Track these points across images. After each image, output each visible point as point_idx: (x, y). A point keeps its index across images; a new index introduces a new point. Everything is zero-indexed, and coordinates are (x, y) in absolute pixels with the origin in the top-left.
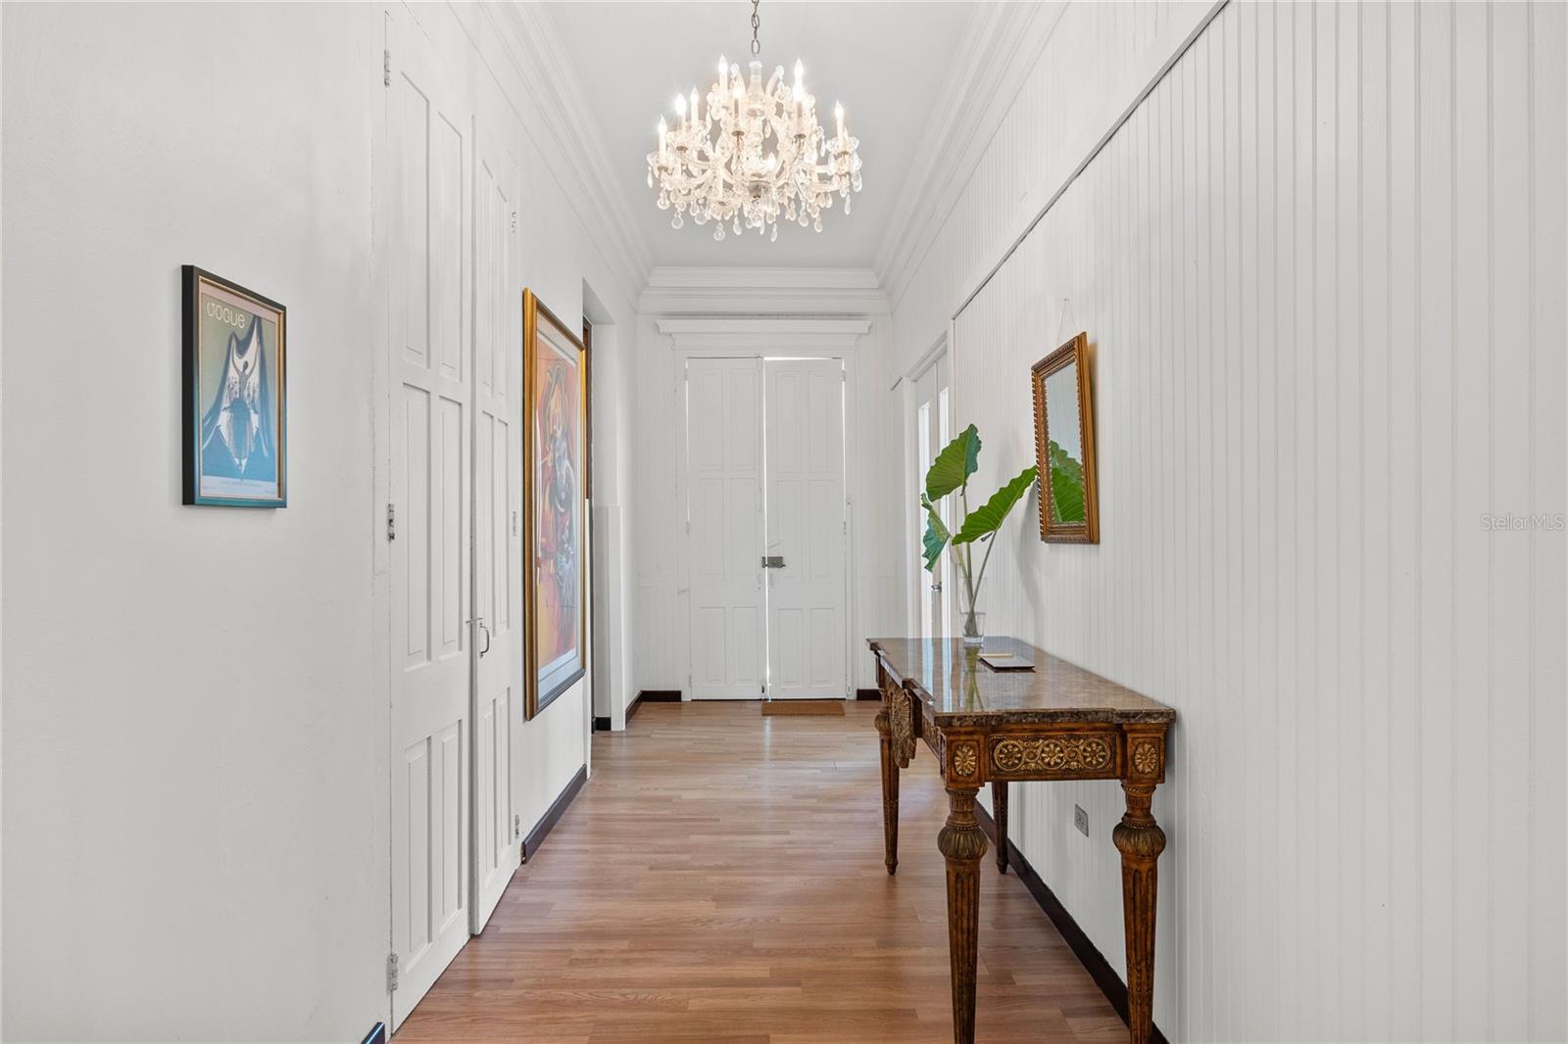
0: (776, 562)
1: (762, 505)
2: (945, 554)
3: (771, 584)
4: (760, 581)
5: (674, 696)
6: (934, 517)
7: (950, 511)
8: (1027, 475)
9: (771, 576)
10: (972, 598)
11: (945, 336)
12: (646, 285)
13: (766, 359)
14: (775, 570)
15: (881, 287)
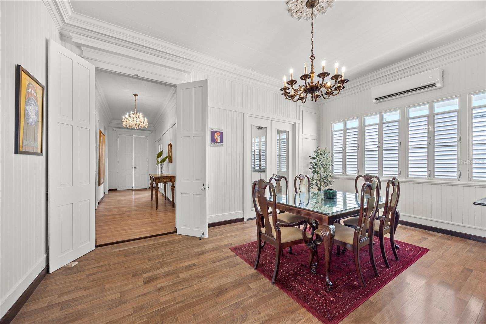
0: (135, 168)
1: (133, 158)
2: (159, 164)
3: (134, 171)
4: (132, 170)
5: (116, 190)
6: (157, 160)
7: (159, 160)
8: (167, 156)
9: (134, 170)
10: (162, 169)
11: (161, 138)
12: (111, 122)
13: (134, 136)
14: (135, 169)
15: (154, 127)
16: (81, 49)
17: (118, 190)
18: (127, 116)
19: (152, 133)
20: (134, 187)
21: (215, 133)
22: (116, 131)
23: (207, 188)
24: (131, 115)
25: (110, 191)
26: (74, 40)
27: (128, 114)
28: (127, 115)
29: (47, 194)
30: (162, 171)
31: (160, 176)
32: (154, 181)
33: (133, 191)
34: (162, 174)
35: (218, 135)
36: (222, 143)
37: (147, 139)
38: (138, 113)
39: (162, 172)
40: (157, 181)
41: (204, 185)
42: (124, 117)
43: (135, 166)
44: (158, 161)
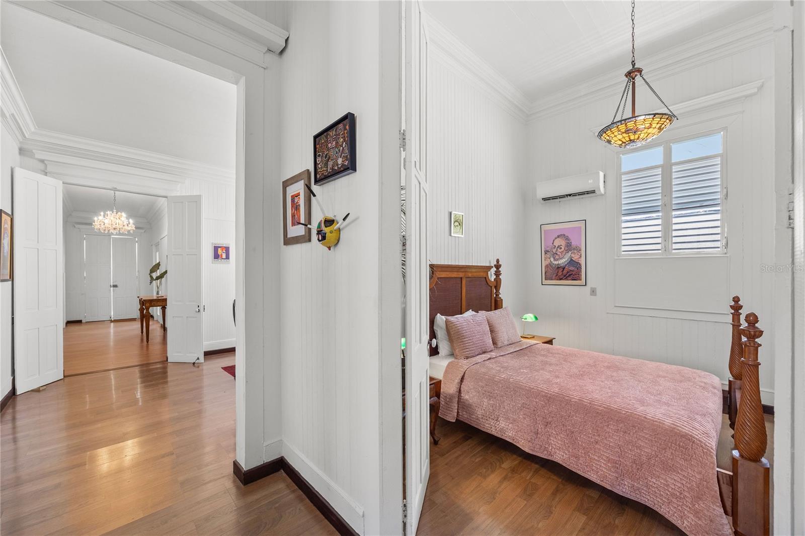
0: (115, 286)
14: (114, 288)
16: (45, 164)
17: (83, 322)
18: (101, 218)
19: (145, 232)
20: (112, 316)
21: (219, 249)
22: (79, 228)
23: (202, 310)
24: (107, 216)
25: (68, 324)
26: (37, 156)
27: (102, 213)
28: (100, 215)
29: (13, 319)
30: (158, 291)
31: (155, 298)
32: (143, 305)
33: (111, 322)
34: (158, 296)
35: (222, 250)
36: (229, 259)
37: (137, 242)
38: (119, 213)
39: (158, 293)
40: (148, 305)
41: (198, 306)
42: (96, 219)
43: (115, 284)
44: (151, 277)
